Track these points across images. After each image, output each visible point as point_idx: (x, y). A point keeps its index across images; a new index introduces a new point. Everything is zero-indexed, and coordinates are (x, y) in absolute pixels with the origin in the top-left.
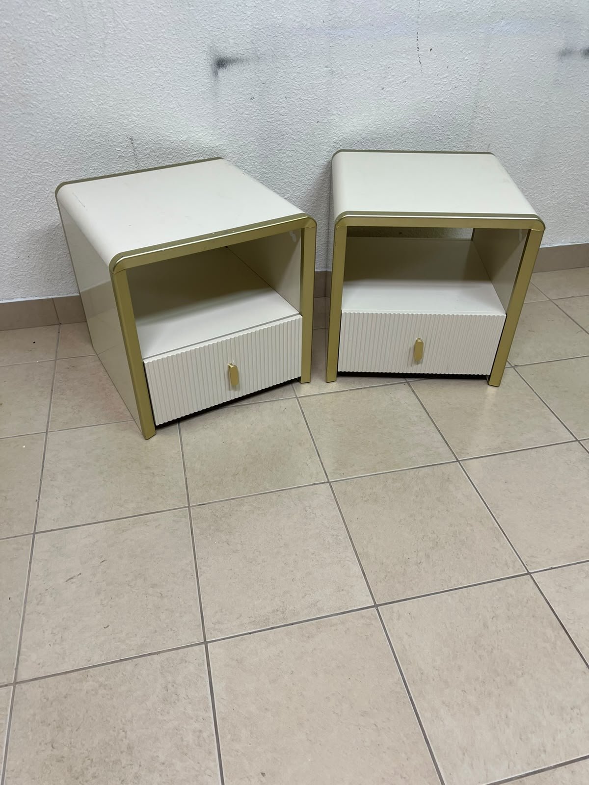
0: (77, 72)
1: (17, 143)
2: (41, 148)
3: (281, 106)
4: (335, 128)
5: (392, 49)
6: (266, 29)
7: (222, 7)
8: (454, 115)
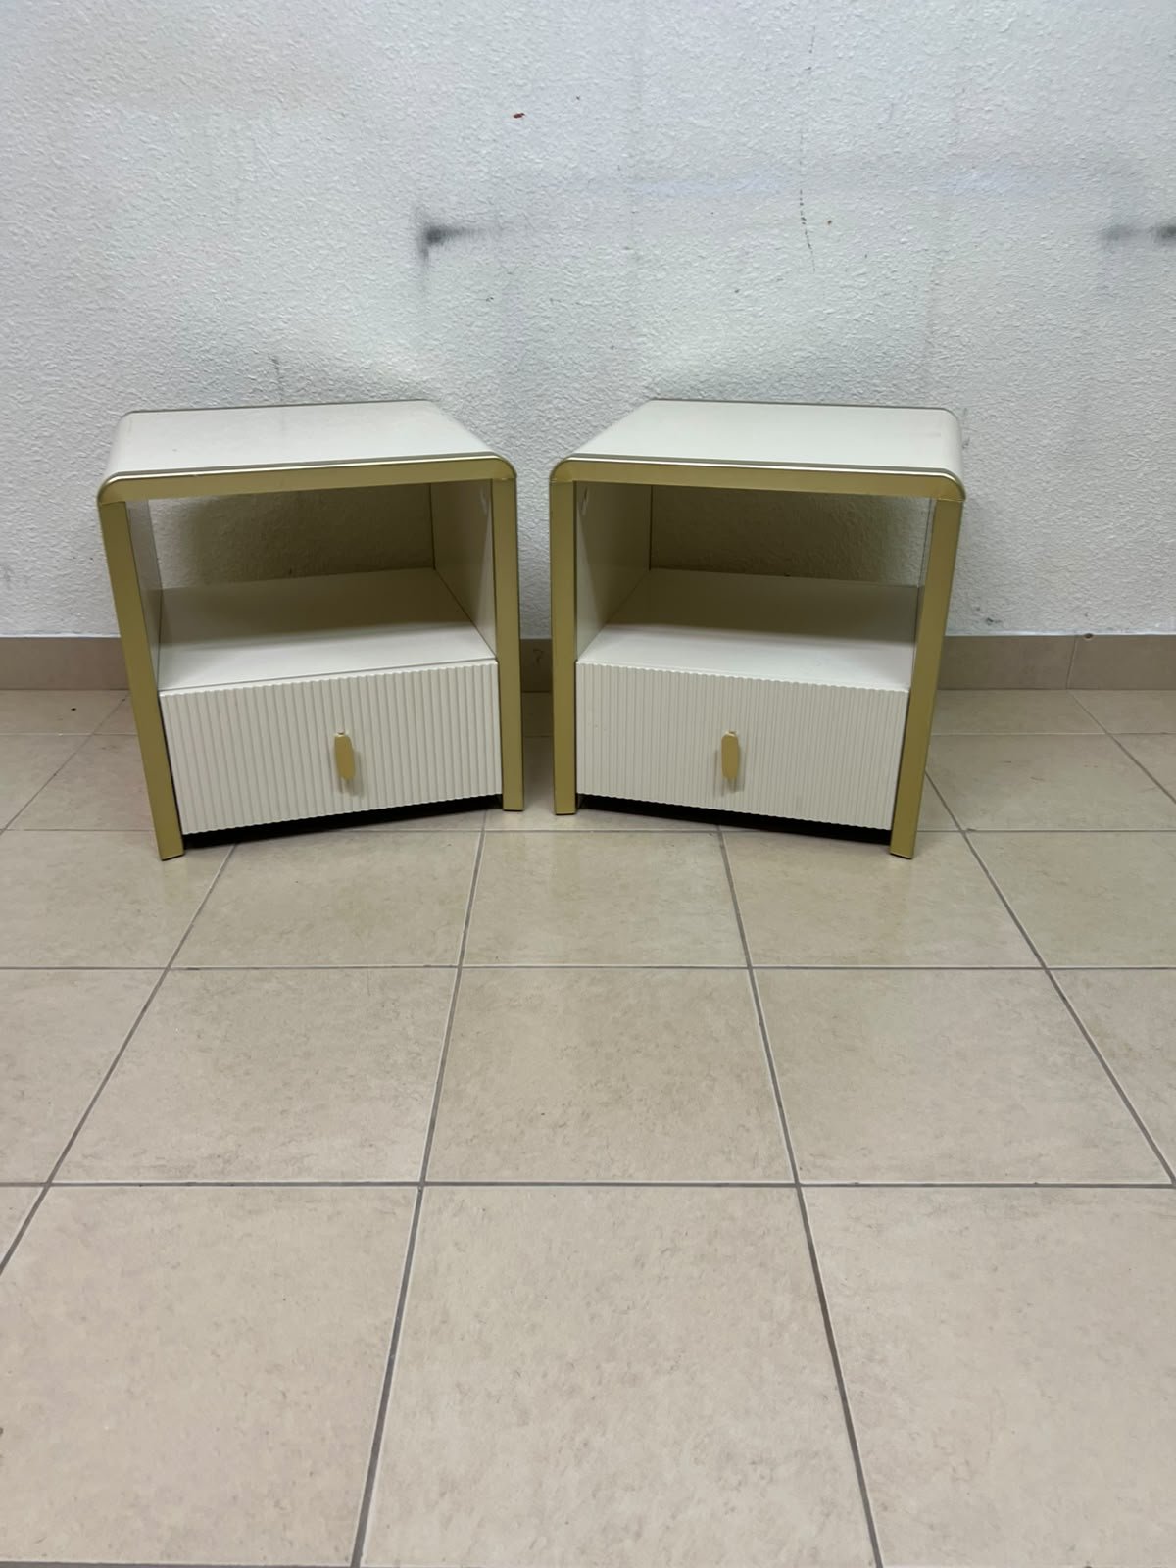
0: (192, 243)
2: (126, 367)
3: (544, 314)
4: (645, 360)
5: (750, 219)
6: (515, 180)
7: (437, 141)
8: (886, 348)
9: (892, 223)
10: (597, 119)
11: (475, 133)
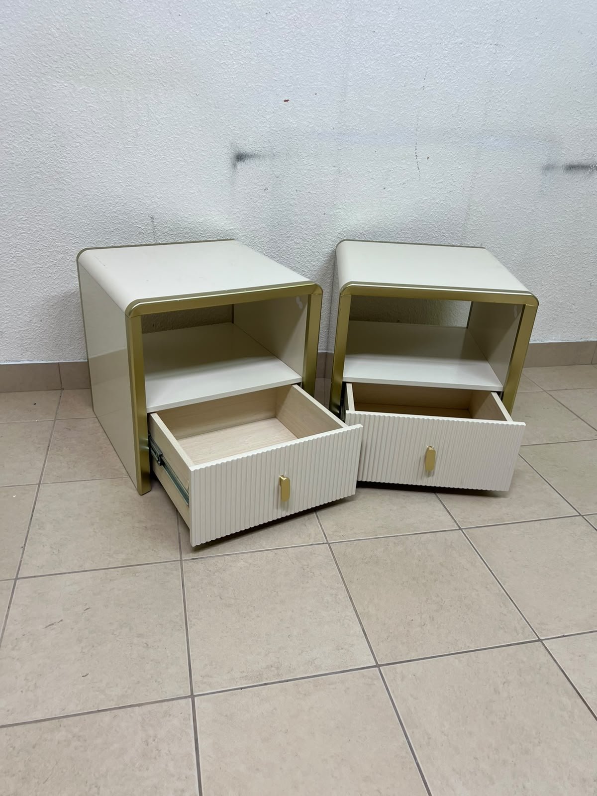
0: (110, 156)
1: (46, 214)
2: (68, 220)
3: (292, 197)
4: (339, 220)
5: (393, 155)
7: (245, 111)
8: (449, 216)
9: (455, 160)
10: (324, 104)
11: (264, 108)
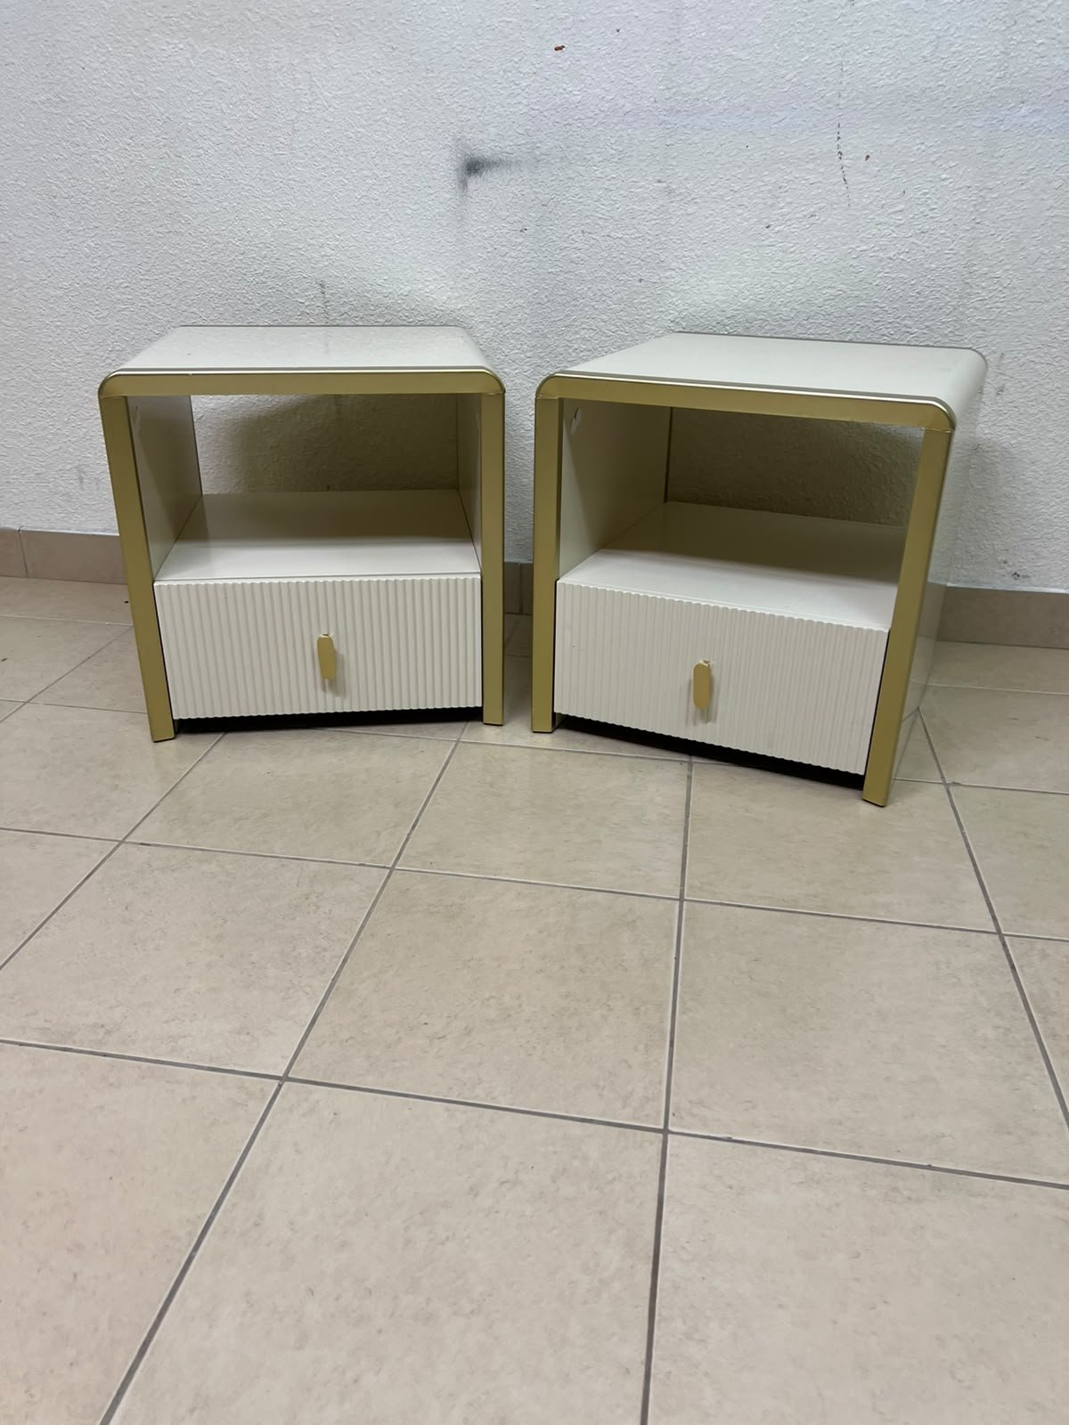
0: (251, 171)
3: (575, 246)
4: (672, 294)
5: (785, 152)
6: (553, 112)
7: (480, 74)
8: (920, 288)
9: (933, 159)
10: (635, 51)
11: (516, 66)
